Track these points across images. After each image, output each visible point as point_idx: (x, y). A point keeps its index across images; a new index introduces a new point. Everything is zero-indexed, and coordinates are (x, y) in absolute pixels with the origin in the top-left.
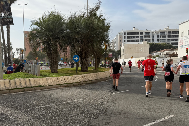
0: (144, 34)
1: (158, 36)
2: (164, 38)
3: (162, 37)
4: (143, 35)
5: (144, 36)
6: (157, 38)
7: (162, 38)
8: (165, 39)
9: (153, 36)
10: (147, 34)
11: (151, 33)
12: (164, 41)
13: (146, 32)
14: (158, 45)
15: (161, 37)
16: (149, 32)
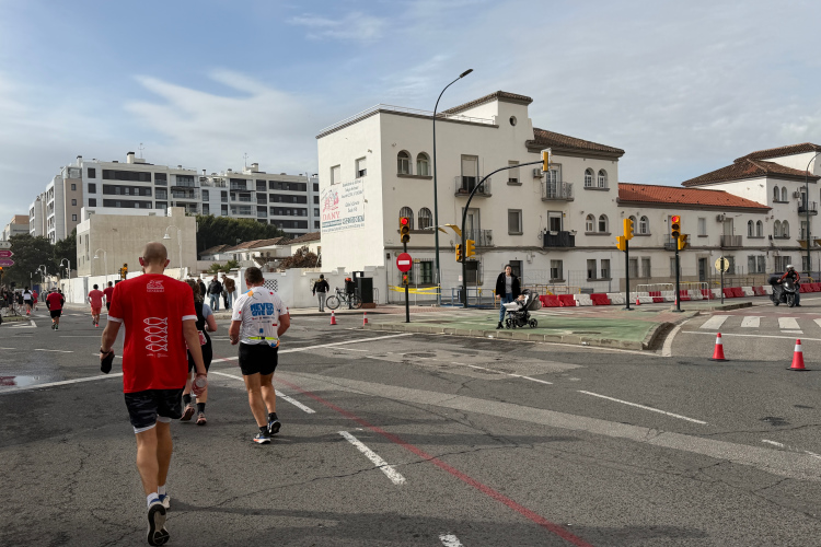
0: (172, 182)
1: (224, 194)
2: (246, 200)
3: (237, 197)
4: (168, 186)
5: (173, 189)
6: (222, 200)
7: (238, 202)
8: (249, 207)
9: (206, 192)
10: (184, 183)
11: (197, 182)
12: (246, 213)
13: (178, 176)
14: (230, 224)
15: (234, 199)
16: (191, 178)
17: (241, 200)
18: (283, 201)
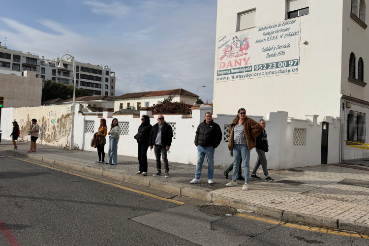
1: (54, 71)
4: (21, 63)
8: (68, 80)
9: (43, 69)
15: (60, 75)
17: (64, 75)
18: (88, 79)
